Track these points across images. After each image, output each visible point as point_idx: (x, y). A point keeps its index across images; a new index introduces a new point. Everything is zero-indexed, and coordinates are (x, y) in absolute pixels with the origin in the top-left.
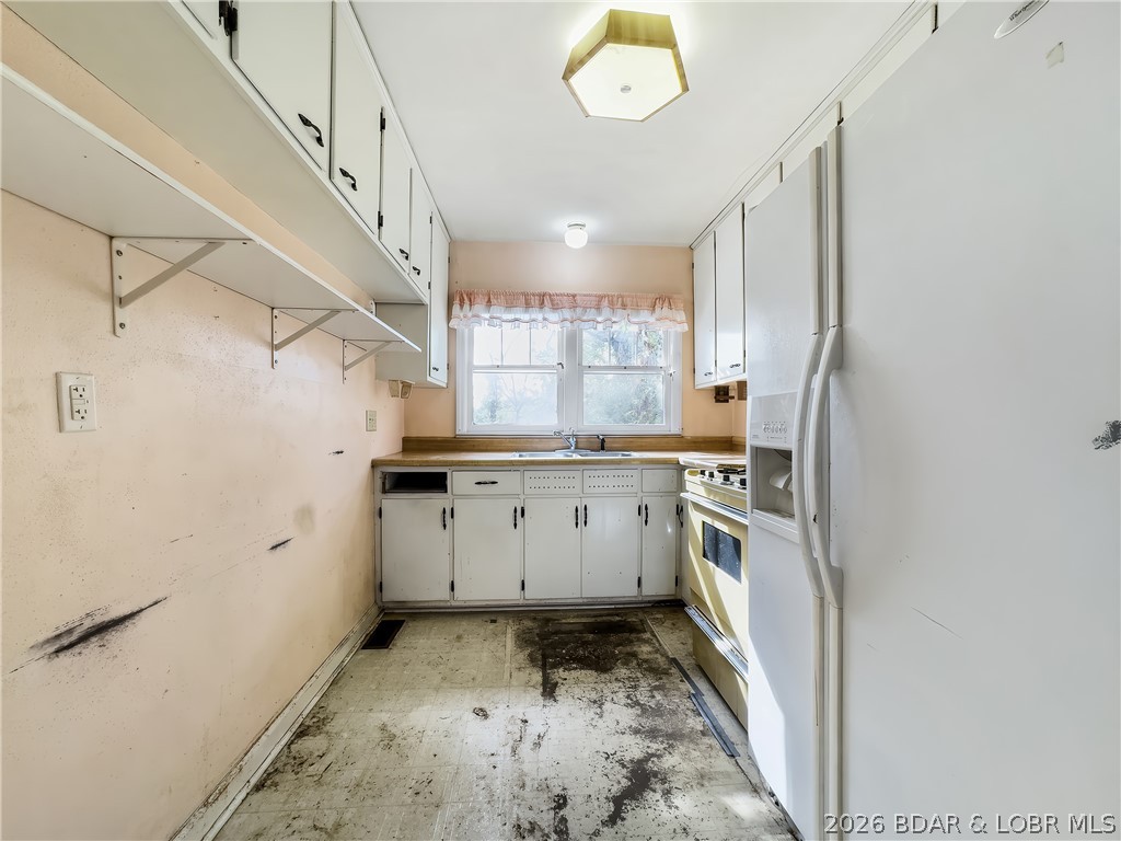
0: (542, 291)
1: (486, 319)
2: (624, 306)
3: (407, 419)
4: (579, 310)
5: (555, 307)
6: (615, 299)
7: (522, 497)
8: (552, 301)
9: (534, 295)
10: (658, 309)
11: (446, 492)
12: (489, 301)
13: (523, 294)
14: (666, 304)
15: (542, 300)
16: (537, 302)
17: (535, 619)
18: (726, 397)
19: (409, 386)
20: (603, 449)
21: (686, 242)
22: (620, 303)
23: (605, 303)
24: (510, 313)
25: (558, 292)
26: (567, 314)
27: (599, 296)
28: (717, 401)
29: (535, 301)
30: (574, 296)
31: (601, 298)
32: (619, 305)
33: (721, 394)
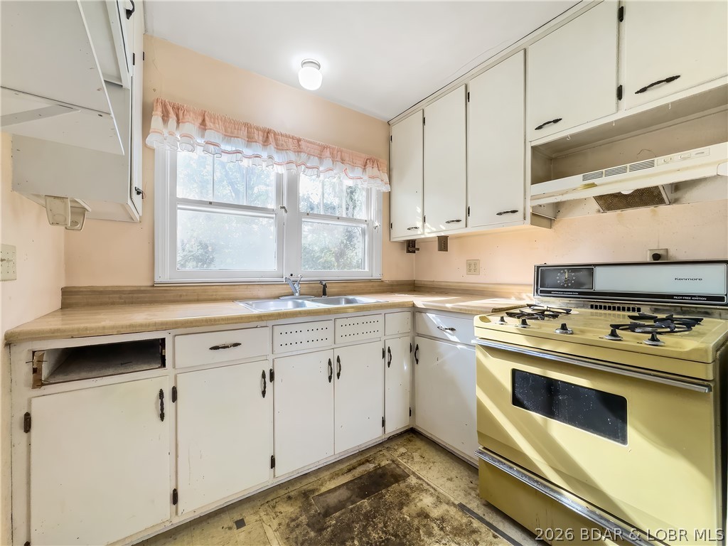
0: (268, 126)
1: (199, 145)
2: (343, 161)
3: (69, 261)
4: (303, 156)
5: (279, 148)
6: (335, 152)
7: (271, 357)
8: (276, 140)
9: (257, 129)
10: (369, 169)
11: (164, 365)
12: (203, 123)
13: (246, 125)
14: (375, 165)
15: (268, 137)
16: (261, 138)
17: (289, 498)
18: (413, 249)
19: (83, 211)
20: (324, 294)
21: (388, 115)
22: (339, 156)
23: (327, 153)
24: (228, 143)
25: (283, 132)
26: (292, 156)
27: (321, 146)
28: (409, 251)
29: (259, 137)
30: (299, 140)
31: (324, 148)
32: (339, 158)
33: (411, 246)
